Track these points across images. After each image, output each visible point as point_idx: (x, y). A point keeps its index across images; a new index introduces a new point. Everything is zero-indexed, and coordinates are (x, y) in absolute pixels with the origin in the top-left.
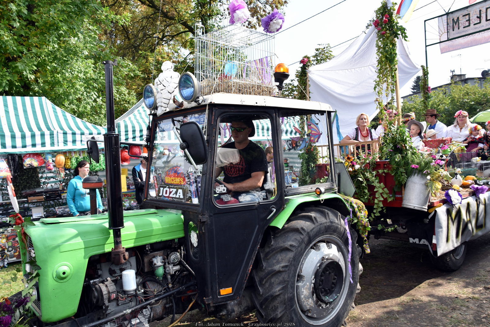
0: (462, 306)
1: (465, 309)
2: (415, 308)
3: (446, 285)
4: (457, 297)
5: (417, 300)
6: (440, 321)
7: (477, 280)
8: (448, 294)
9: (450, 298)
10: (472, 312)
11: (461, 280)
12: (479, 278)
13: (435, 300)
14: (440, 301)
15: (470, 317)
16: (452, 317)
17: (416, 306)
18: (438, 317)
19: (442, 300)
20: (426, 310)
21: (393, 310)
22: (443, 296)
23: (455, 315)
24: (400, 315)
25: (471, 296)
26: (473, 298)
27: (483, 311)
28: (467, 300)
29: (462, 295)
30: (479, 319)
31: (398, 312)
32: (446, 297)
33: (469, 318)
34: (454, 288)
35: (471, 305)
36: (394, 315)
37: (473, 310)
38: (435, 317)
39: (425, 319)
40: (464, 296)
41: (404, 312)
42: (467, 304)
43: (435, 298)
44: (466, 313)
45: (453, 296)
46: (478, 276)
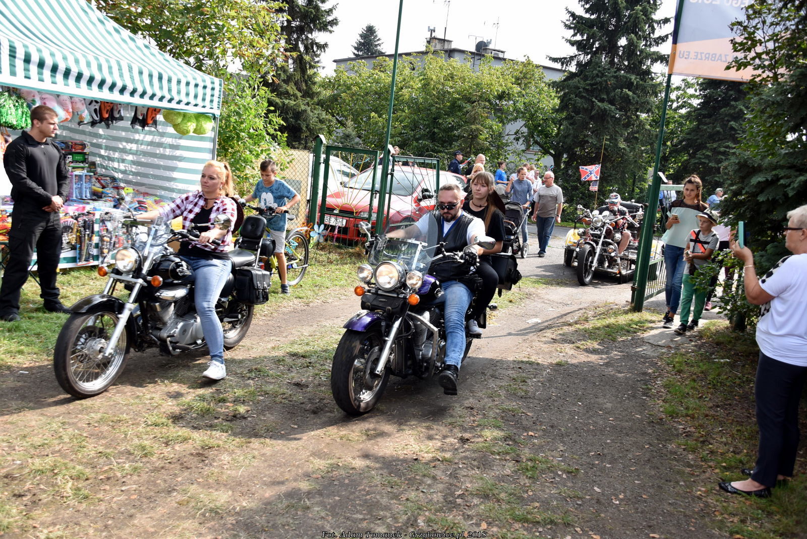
0: (424, 476)
1: (429, 482)
2: (342, 484)
3: (397, 435)
4: (416, 459)
5: (345, 467)
6: (387, 508)
7: (450, 424)
8: (401, 454)
9: (405, 461)
10: (441, 486)
11: (424, 424)
12: (453, 420)
13: (378, 465)
14: (387, 468)
15: (437, 497)
16: (407, 499)
17: (344, 479)
18: (384, 501)
19: (390, 465)
20: (363, 487)
21: (300, 490)
22: (392, 457)
23: (412, 495)
24: (313, 501)
25: (440, 455)
26: (444, 460)
27: (457, 484)
28: (432, 464)
29: (426, 455)
30: (451, 499)
31: (309, 494)
32: (398, 459)
33: (435, 500)
34: (412, 441)
35: (439, 473)
36: (300, 500)
37: (442, 483)
38: (378, 502)
39: (360, 505)
40: (428, 456)
41: (320, 493)
42: (434, 472)
43: (378, 462)
44: (432, 490)
45: (409, 457)
46: (452, 416)
